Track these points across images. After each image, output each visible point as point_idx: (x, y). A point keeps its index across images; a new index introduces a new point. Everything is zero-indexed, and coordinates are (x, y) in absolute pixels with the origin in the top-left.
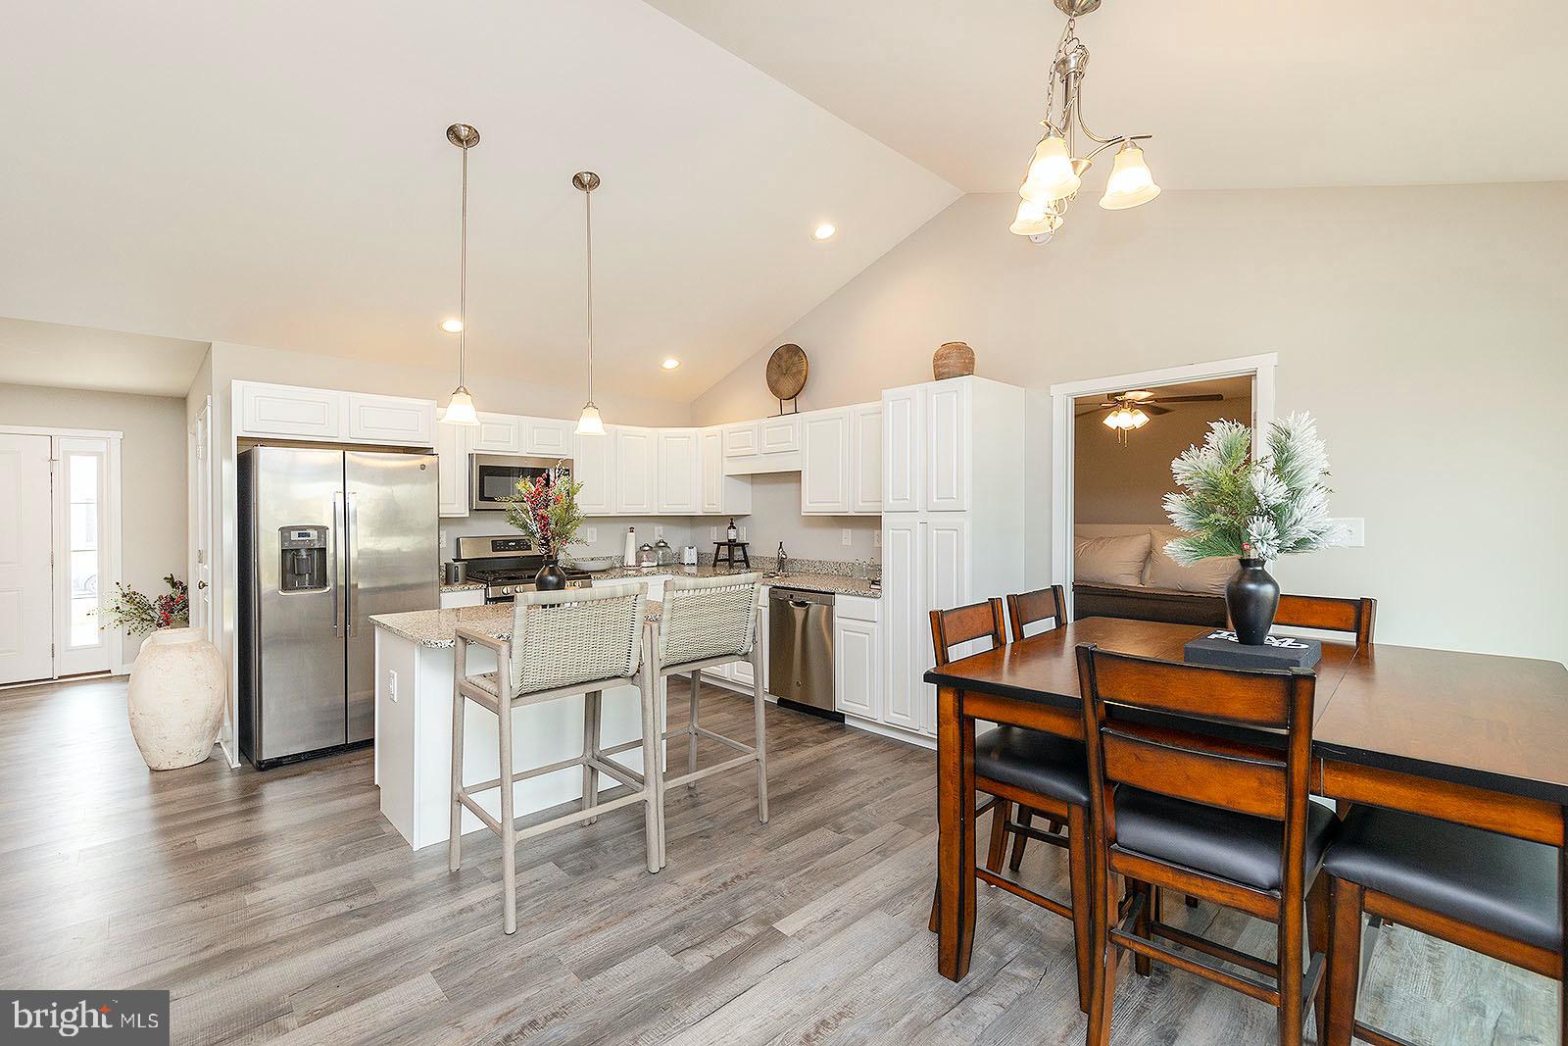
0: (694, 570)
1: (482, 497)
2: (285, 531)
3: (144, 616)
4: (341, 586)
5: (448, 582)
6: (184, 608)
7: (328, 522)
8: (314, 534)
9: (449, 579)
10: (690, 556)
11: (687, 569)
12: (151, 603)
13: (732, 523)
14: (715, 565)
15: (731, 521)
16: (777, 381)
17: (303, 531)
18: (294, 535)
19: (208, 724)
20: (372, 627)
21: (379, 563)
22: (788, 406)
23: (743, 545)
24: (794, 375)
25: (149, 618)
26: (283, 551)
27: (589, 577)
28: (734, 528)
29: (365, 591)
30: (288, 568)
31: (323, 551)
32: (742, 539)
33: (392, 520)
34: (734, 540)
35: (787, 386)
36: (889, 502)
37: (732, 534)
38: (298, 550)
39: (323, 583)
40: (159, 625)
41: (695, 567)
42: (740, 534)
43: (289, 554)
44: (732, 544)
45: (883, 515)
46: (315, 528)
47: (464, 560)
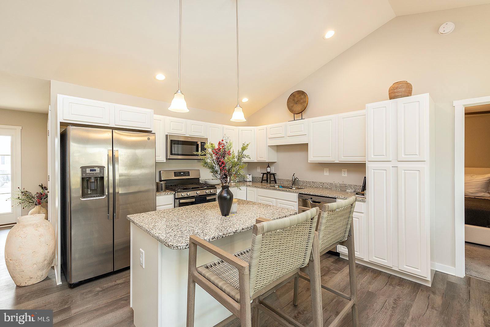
0: (251, 184)
1: (171, 154)
2: (83, 168)
3: (30, 201)
4: (111, 193)
5: (158, 190)
6: (46, 198)
7: (104, 163)
8: (98, 170)
9: (159, 189)
10: (249, 178)
11: (248, 183)
12: (33, 195)
13: (268, 165)
14: (262, 182)
15: (269, 165)
16: (292, 106)
17: (92, 169)
18: (88, 171)
19: (46, 262)
20: (128, 223)
21: (128, 182)
22: (298, 116)
23: (274, 174)
24: (301, 103)
25: (32, 202)
26: (83, 179)
27: (216, 188)
28: (269, 167)
29: (122, 194)
30: (85, 186)
31: (102, 178)
32: (273, 172)
33: (135, 163)
34: (270, 172)
35: (298, 108)
36: (372, 157)
37: (269, 170)
38: (90, 178)
39: (102, 193)
40: (36, 205)
41: (251, 183)
42: (272, 170)
43: (85, 180)
44: (268, 173)
45: (367, 163)
46: (98, 167)
47: (163, 181)
